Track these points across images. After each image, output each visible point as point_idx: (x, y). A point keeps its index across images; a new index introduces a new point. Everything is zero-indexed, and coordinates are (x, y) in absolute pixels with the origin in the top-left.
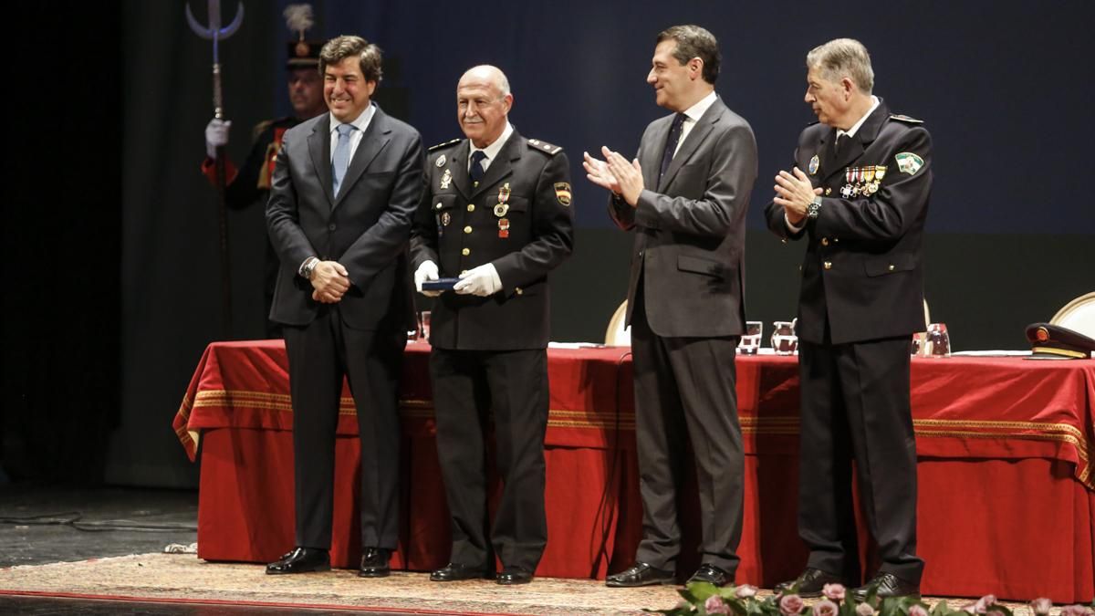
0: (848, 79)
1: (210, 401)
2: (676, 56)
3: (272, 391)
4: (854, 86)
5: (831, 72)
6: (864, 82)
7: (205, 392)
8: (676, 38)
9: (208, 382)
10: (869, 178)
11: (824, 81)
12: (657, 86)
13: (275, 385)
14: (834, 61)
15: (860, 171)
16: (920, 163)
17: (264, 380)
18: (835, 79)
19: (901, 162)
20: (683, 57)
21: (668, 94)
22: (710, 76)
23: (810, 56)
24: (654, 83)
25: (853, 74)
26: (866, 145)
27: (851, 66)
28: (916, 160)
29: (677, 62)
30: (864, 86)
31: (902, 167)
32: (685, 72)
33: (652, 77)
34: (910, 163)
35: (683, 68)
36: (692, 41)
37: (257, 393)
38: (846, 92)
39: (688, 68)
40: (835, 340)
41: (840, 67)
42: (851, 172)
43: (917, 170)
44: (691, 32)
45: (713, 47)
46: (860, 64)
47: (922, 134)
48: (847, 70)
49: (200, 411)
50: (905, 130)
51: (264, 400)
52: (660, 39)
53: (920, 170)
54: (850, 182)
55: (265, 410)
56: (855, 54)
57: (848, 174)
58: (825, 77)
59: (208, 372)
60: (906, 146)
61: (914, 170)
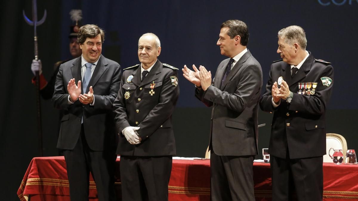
0: (297, 43)
1: (33, 183)
2: (228, 34)
3: (60, 178)
4: (299, 46)
5: (289, 40)
6: (303, 44)
7: (31, 179)
8: (229, 26)
9: (32, 175)
10: (309, 87)
11: (286, 44)
12: (221, 46)
13: (61, 176)
14: (290, 36)
15: (305, 84)
16: (331, 81)
17: (57, 174)
18: (290, 43)
19: (323, 81)
20: (232, 35)
21: (225, 50)
22: (244, 43)
23: (279, 33)
24: (219, 45)
25: (298, 41)
26: (306, 72)
27: (297, 38)
28: (329, 80)
29: (229, 37)
30: (303, 47)
31: (324, 83)
32: (233, 42)
33: (219, 43)
34: (327, 81)
35: (232, 40)
36: (236, 28)
37: (53, 179)
38: (295, 49)
39: (234, 40)
40: (291, 157)
41: (293, 38)
42: (301, 85)
43: (330, 84)
44: (235, 23)
45: (245, 30)
46: (302, 37)
47: (331, 69)
48: (296, 40)
49: (29, 187)
50: (324, 67)
51: (57, 183)
52: (222, 26)
53: (331, 84)
54: (300, 89)
55: (57, 186)
56: (299, 33)
57: (299, 86)
58: (287, 42)
59: (32, 170)
60: (325, 74)
61: (329, 84)
